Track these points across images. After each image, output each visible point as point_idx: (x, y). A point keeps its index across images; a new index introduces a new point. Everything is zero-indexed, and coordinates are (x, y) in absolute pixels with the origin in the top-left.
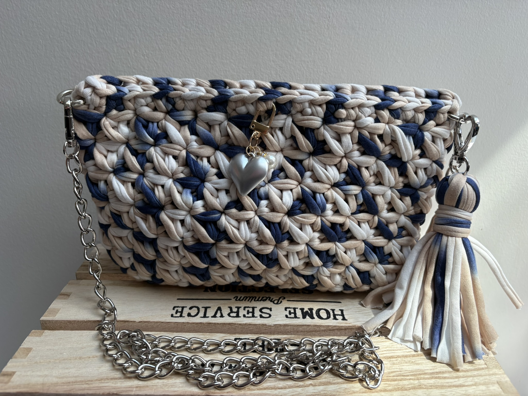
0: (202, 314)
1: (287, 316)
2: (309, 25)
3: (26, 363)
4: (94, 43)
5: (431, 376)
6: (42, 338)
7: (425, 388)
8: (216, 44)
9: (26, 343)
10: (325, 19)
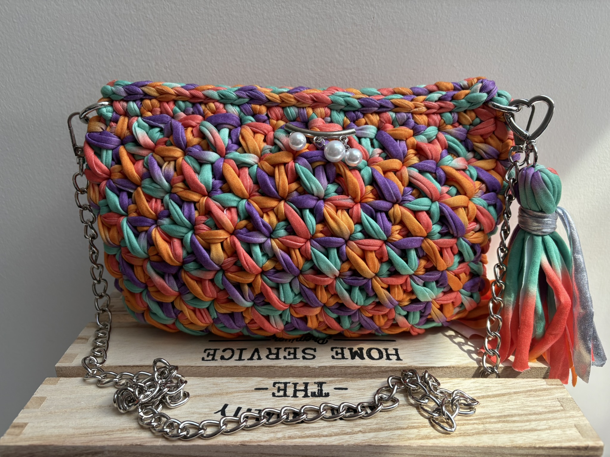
0: (236, 356)
1: (333, 357)
2: (350, 27)
3: (39, 414)
4: (111, 56)
5: (498, 420)
6: (57, 386)
7: (491, 433)
8: (247, 52)
9: (39, 393)
10: (369, 20)
